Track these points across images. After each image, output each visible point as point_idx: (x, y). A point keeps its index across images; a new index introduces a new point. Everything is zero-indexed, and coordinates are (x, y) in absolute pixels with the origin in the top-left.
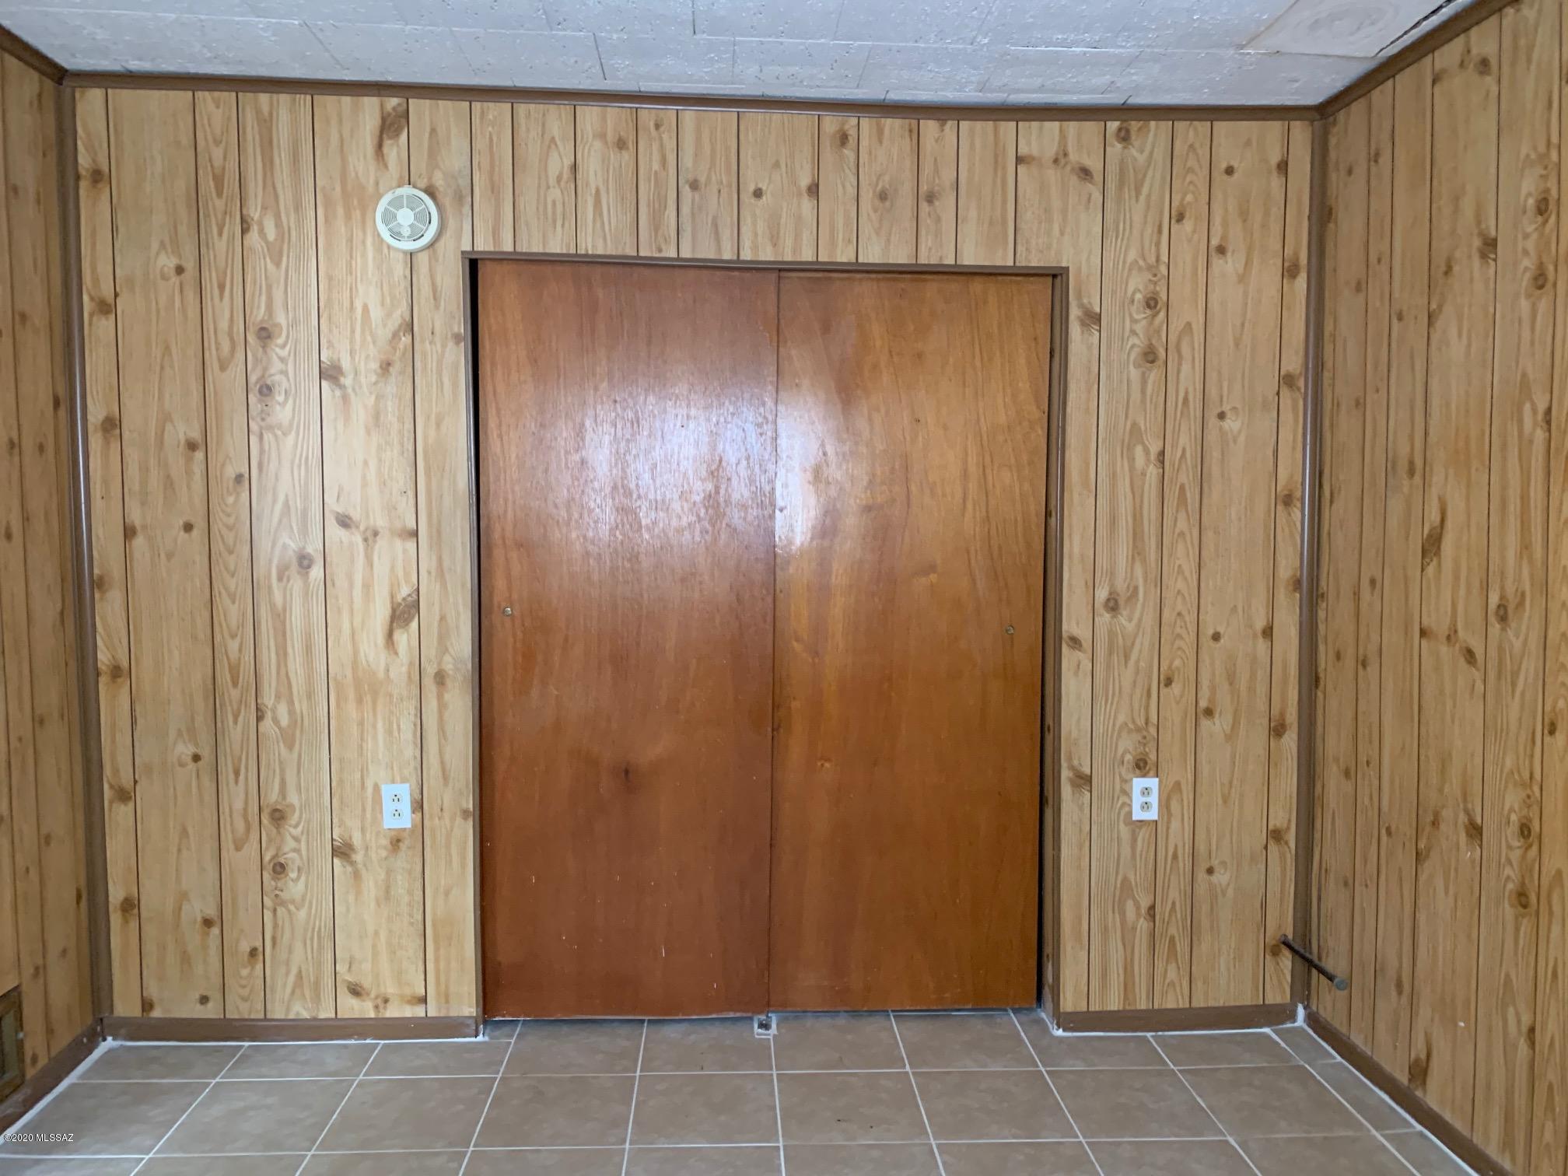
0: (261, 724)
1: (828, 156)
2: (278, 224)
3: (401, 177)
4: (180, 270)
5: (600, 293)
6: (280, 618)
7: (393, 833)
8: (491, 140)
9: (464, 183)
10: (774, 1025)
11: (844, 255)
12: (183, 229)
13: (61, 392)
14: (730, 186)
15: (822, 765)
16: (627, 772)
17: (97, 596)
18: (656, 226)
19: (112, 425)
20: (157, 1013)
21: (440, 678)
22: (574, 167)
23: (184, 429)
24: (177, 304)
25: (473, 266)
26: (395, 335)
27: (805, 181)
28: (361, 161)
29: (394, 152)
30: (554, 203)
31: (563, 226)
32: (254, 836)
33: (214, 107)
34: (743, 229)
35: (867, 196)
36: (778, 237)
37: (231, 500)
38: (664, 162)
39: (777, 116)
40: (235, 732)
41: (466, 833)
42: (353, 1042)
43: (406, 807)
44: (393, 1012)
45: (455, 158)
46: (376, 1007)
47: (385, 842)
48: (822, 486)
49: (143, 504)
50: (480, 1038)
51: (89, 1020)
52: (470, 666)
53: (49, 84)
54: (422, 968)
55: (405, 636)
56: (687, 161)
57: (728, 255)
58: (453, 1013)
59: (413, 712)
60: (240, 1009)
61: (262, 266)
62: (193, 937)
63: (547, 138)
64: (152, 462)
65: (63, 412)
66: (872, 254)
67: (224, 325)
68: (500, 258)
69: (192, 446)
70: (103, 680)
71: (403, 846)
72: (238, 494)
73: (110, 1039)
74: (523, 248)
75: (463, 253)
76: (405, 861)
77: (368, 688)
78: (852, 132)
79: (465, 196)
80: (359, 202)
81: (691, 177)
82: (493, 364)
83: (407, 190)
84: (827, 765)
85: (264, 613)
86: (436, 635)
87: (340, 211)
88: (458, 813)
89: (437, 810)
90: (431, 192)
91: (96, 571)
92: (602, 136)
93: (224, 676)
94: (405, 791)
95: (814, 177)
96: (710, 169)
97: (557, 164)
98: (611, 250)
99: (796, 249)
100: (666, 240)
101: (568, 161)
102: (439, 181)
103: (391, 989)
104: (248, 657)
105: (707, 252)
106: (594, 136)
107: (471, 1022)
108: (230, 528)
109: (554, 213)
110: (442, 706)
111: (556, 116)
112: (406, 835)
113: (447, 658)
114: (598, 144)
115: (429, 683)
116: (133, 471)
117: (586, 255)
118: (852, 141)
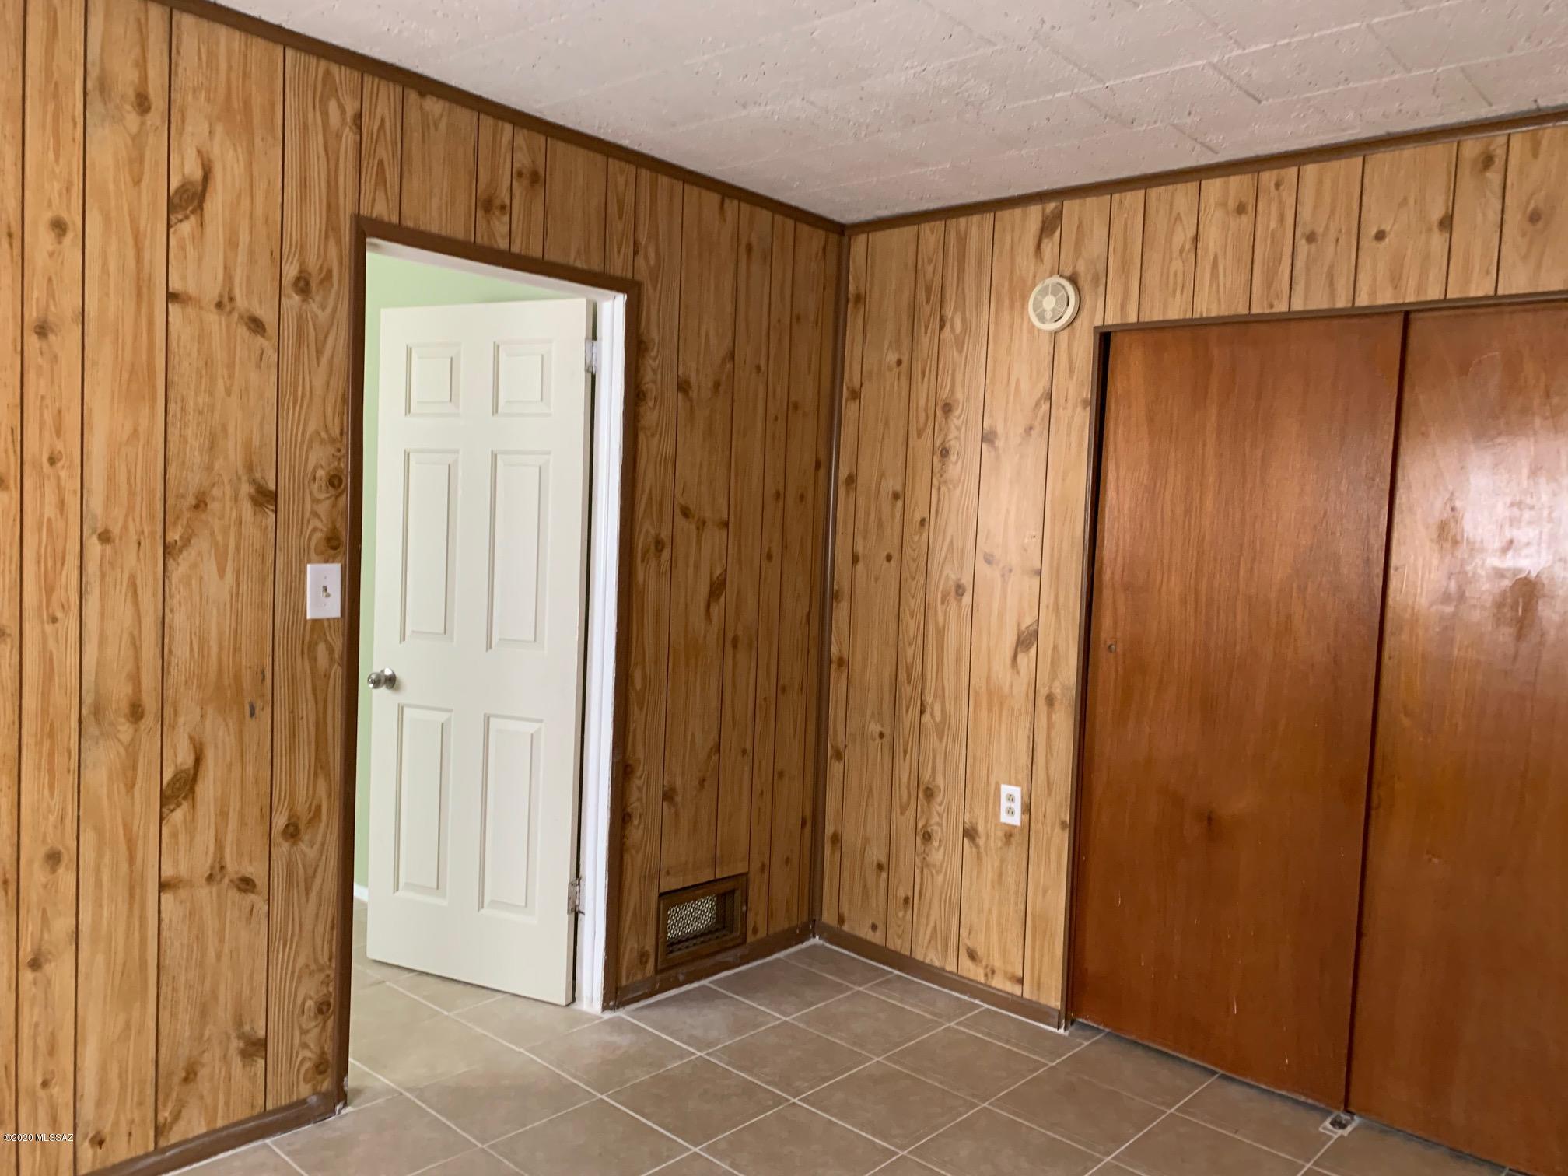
0: (923, 717)
1: (1467, 182)
2: (964, 320)
3: (1052, 268)
4: (899, 362)
5: (1215, 352)
6: (941, 633)
7: (1007, 828)
8: (1126, 223)
9: (1101, 266)
10: (1349, 1128)
11: (1480, 288)
12: (904, 330)
13: (822, 456)
14: (1349, 232)
15: (1430, 860)
16: (1210, 819)
17: (834, 605)
18: (1269, 283)
19: (852, 480)
20: (846, 928)
21: (1050, 700)
22: (1196, 239)
23: (892, 484)
24: (896, 388)
25: (1105, 340)
26: (1038, 404)
27: (1437, 212)
28: (1025, 261)
29: (1049, 248)
30: (1175, 274)
31: (1182, 293)
32: (913, 806)
33: (930, 232)
34: (1361, 276)
35: (1514, 218)
36: (1400, 278)
37: (916, 538)
38: (1282, 218)
39: (1408, 152)
40: (907, 720)
41: (1061, 842)
42: (966, 998)
43: (1017, 807)
44: (1000, 983)
45: (1095, 246)
46: (986, 975)
47: (1000, 834)
48: (1448, 545)
49: (865, 538)
50: (1061, 1031)
51: (805, 918)
52: (1074, 692)
53: (834, 238)
54: (1021, 952)
55: (1026, 660)
56: (1306, 212)
57: (1342, 303)
58: (1043, 1001)
59: (1028, 725)
60: (896, 944)
61: (951, 354)
62: (871, 874)
63: (1174, 214)
64: (873, 508)
65: (822, 472)
66: (1517, 282)
67: (922, 402)
68: (1126, 329)
69: (896, 496)
70: (834, 667)
71: (1014, 840)
72: (921, 535)
73: (817, 937)
74: (1146, 318)
75: (1095, 328)
76: (1014, 854)
77: (996, 698)
78: (1500, 153)
79: (1100, 278)
80: (1020, 294)
81: (1308, 231)
82: (1116, 425)
83: (1056, 279)
84: (1435, 860)
85: (931, 628)
86: (1049, 660)
87: (1007, 302)
88: (1057, 824)
89: (1041, 815)
90: (1073, 280)
91: (835, 587)
92: (1223, 204)
93: (903, 676)
94: (1016, 791)
95: (1447, 208)
96: (1329, 218)
97: (1182, 236)
98: (1225, 311)
99: (1420, 288)
100: (1278, 296)
101: (1191, 233)
102: (1081, 268)
103: (997, 963)
104: (919, 662)
105: (1319, 302)
106: (1216, 204)
107: (1056, 1014)
108: (914, 560)
109: (1175, 283)
110: (1050, 726)
111: (1182, 195)
112: (1016, 831)
113: (1057, 684)
114: (1219, 214)
115: (1041, 703)
116: (861, 514)
117: (1201, 318)
118: (1499, 162)
